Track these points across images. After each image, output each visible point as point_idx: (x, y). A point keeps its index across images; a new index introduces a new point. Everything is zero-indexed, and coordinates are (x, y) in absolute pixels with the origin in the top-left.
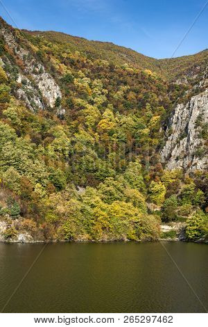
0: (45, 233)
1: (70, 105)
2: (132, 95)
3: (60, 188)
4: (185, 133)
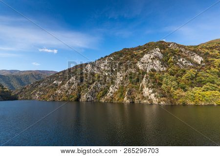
1: (207, 61)
3: (184, 88)
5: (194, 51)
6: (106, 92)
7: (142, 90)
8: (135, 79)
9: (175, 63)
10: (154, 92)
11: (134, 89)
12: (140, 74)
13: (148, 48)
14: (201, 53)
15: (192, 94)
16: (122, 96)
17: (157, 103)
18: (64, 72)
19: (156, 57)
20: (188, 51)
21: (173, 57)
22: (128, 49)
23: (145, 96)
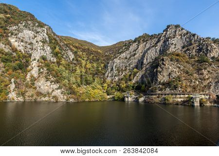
0: (78, 99)
1: (77, 60)
2: (95, 58)
3: (79, 86)
4: (112, 69)
5: (67, 45)
10: (60, 88)
14: (72, 49)
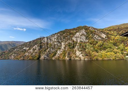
3: (97, 51)
5: (102, 32)
6: (55, 54)
7: (75, 53)
8: (72, 46)
9: (93, 38)
10: (82, 53)
11: (71, 52)
12: (74, 43)
13: (78, 29)
14: (105, 33)
15: (101, 54)
16: (64, 56)
17: (83, 59)
18: (30, 42)
19: (83, 34)
20: (99, 32)
21: (92, 34)
22: (68, 29)
23: (77, 55)
